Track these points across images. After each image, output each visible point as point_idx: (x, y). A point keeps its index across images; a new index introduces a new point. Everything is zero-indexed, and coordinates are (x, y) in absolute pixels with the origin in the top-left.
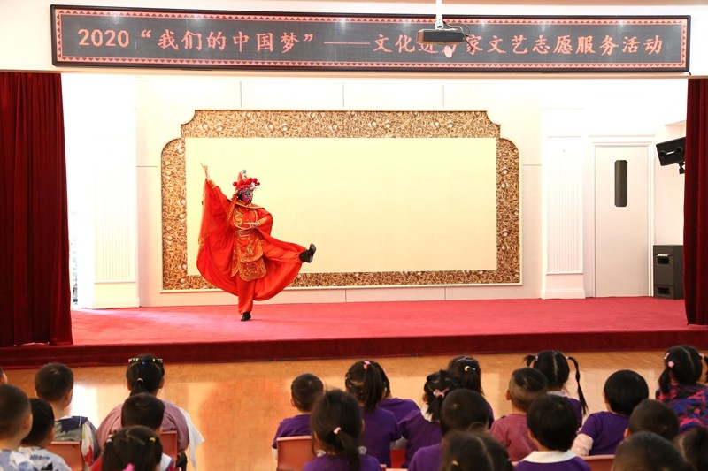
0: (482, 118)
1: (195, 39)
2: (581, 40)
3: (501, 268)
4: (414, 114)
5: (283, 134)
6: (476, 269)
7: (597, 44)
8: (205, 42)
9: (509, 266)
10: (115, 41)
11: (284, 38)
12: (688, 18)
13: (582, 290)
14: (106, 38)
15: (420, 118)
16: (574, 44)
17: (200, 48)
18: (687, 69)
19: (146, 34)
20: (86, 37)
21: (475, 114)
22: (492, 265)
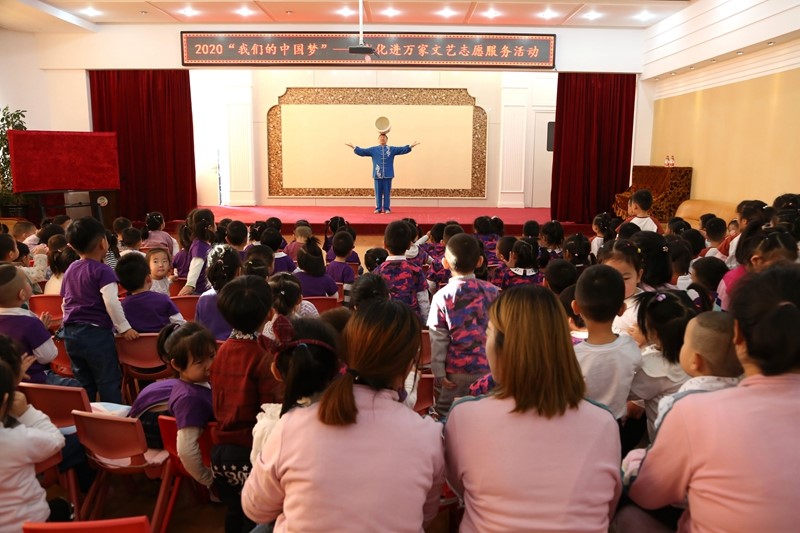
0: (464, 93)
1: (259, 48)
2: (489, 48)
3: (474, 188)
4: (421, 90)
5: (340, 102)
6: (458, 188)
7: (498, 50)
8: (264, 51)
9: (478, 187)
10: (215, 51)
11: (310, 47)
12: (554, 35)
13: (522, 203)
14: (210, 49)
15: (425, 92)
16: (485, 50)
17: (261, 53)
18: (553, 67)
19: (231, 46)
20: (201, 48)
21: (460, 91)
22: (468, 186)
